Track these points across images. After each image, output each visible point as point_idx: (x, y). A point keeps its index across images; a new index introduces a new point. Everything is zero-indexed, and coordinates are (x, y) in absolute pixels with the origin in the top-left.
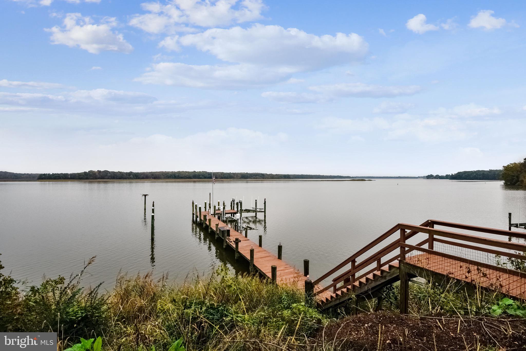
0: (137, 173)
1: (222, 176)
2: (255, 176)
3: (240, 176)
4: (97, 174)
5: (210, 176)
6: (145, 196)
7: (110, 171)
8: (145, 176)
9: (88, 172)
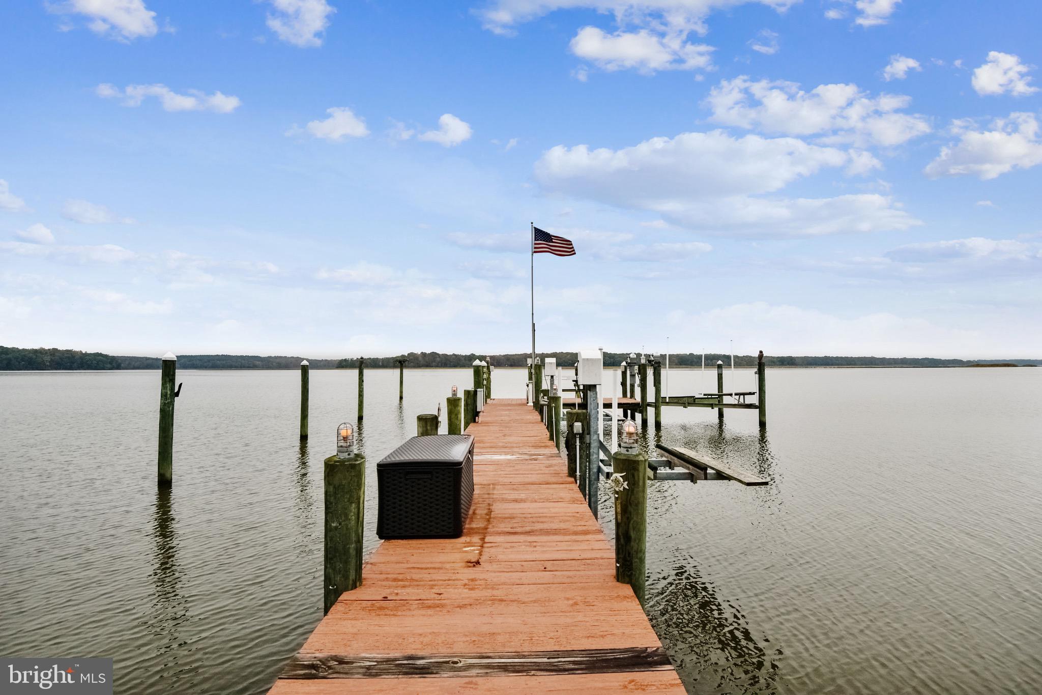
7: (440, 353)
8: (496, 361)
9: (406, 355)
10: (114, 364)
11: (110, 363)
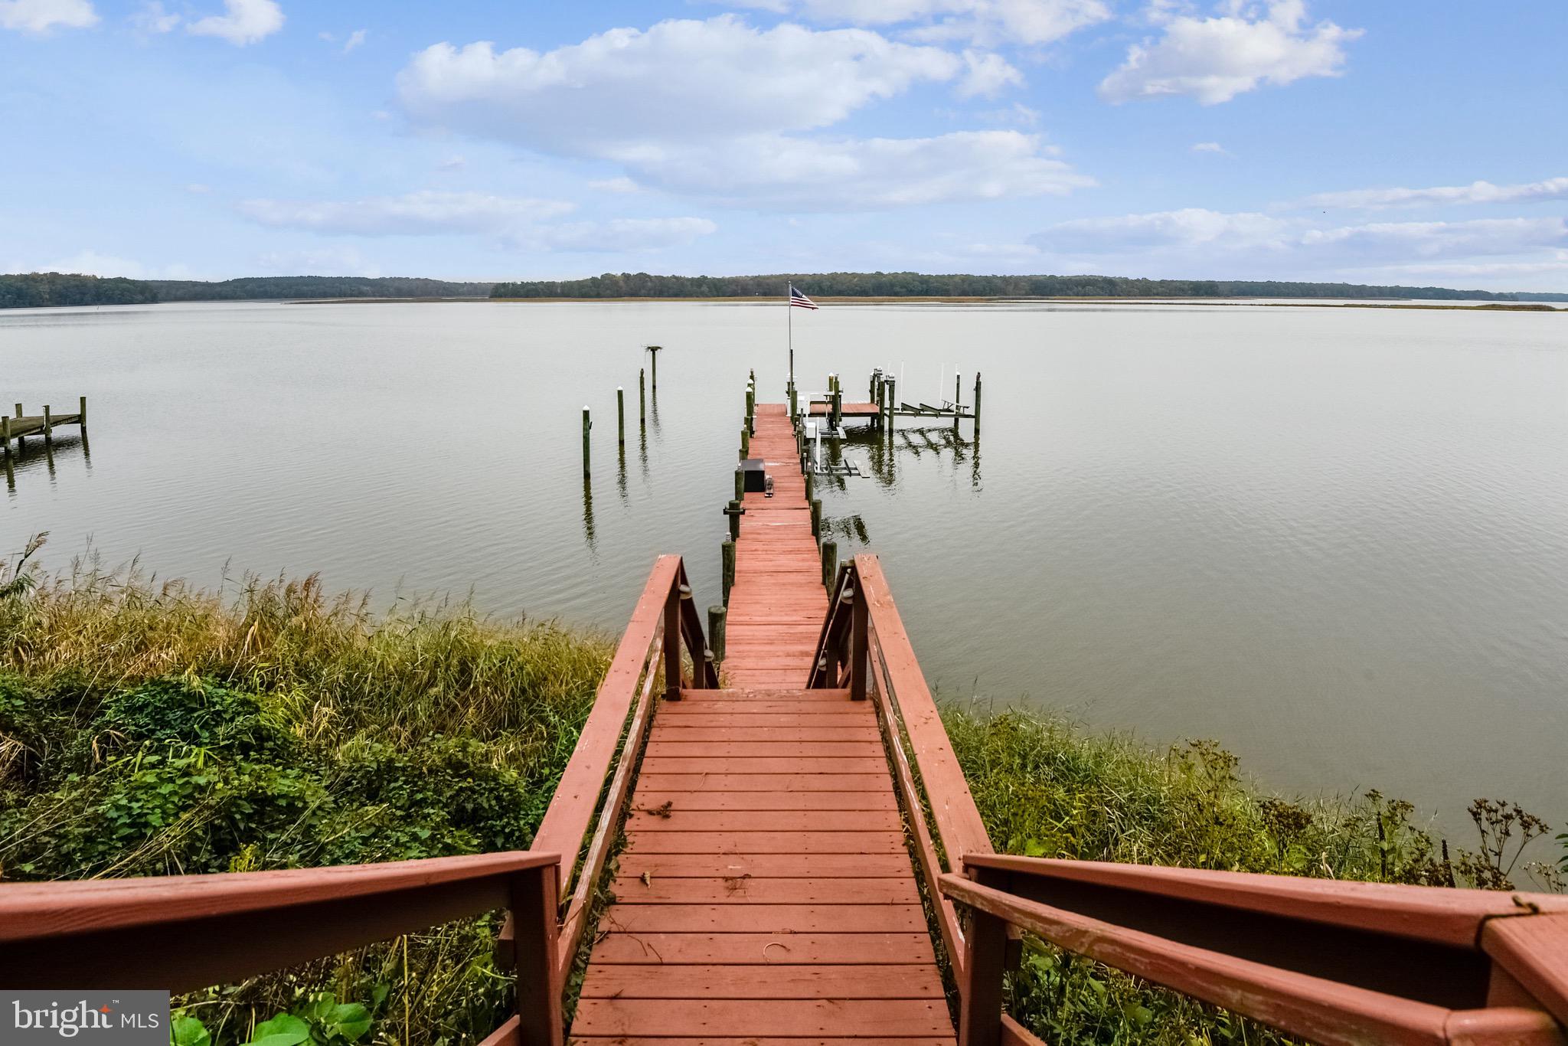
0: (719, 280)
1: (966, 286)
2: (1080, 289)
3: (1027, 288)
4: (621, 283)
5: (924, 286)
6: (654, 350)
10: (147, 295)
11: (142, 293)
